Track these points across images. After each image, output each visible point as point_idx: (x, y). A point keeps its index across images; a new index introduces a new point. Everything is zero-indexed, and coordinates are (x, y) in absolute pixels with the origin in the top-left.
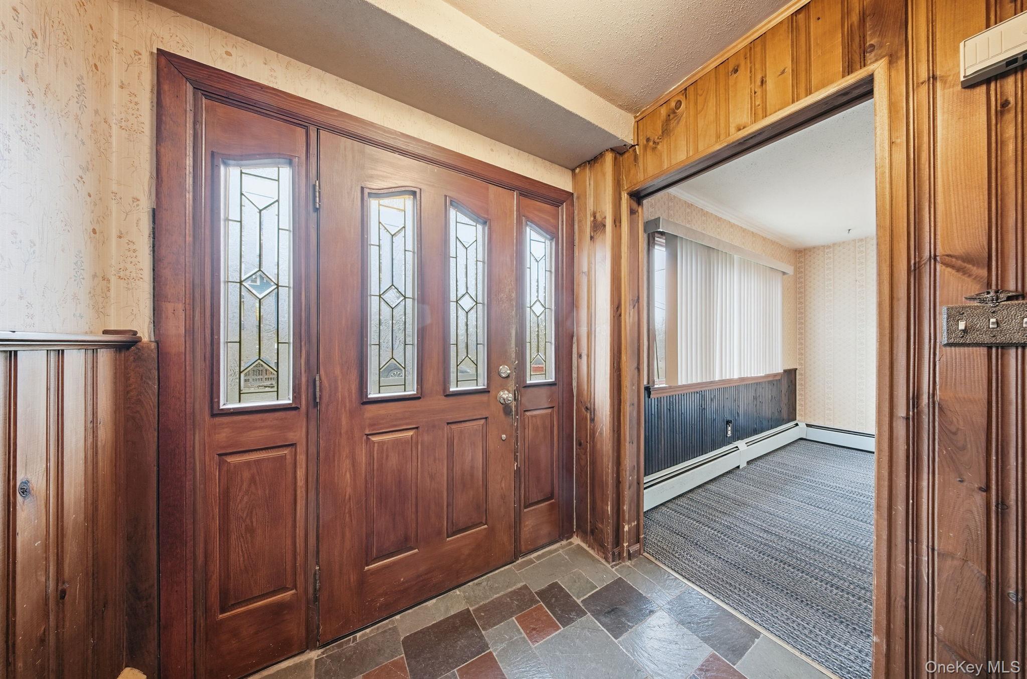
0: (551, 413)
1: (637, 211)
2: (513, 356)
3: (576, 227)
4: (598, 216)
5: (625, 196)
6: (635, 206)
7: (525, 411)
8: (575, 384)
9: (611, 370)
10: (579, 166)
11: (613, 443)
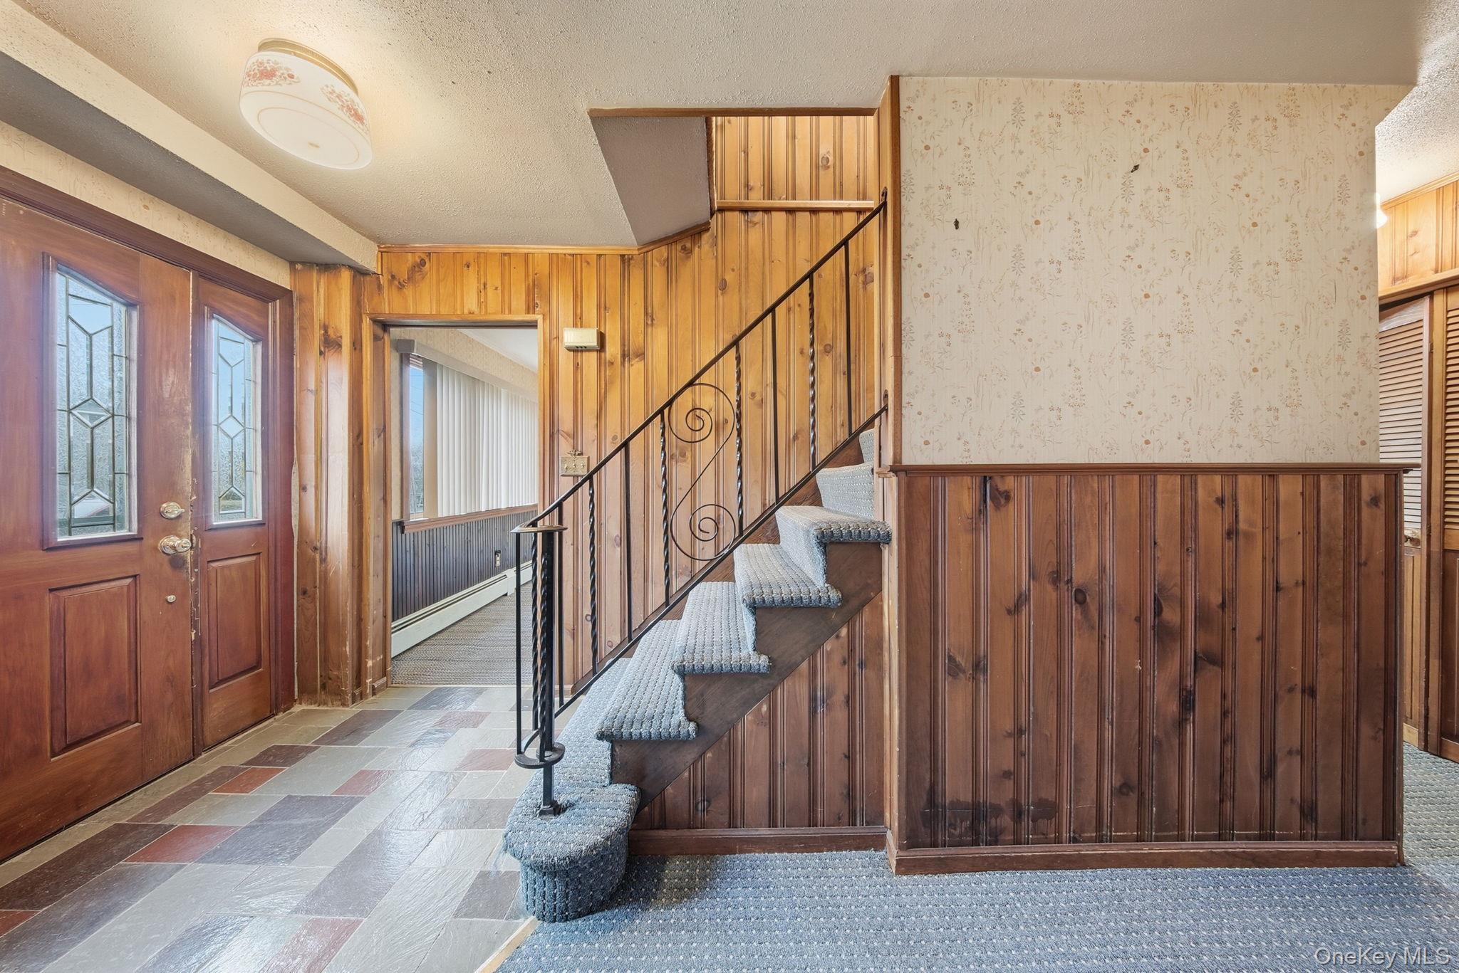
0: (255, 561)
1: (383, 338)
2: (189, 489)
3: (297, 333)
4: (331, 332)
5: (367, 322)
6: (380, 332)
7: (209, 562)
8: (295, 522)
9: (349, 502)
10: (303, 263)
11: (353, 578)
